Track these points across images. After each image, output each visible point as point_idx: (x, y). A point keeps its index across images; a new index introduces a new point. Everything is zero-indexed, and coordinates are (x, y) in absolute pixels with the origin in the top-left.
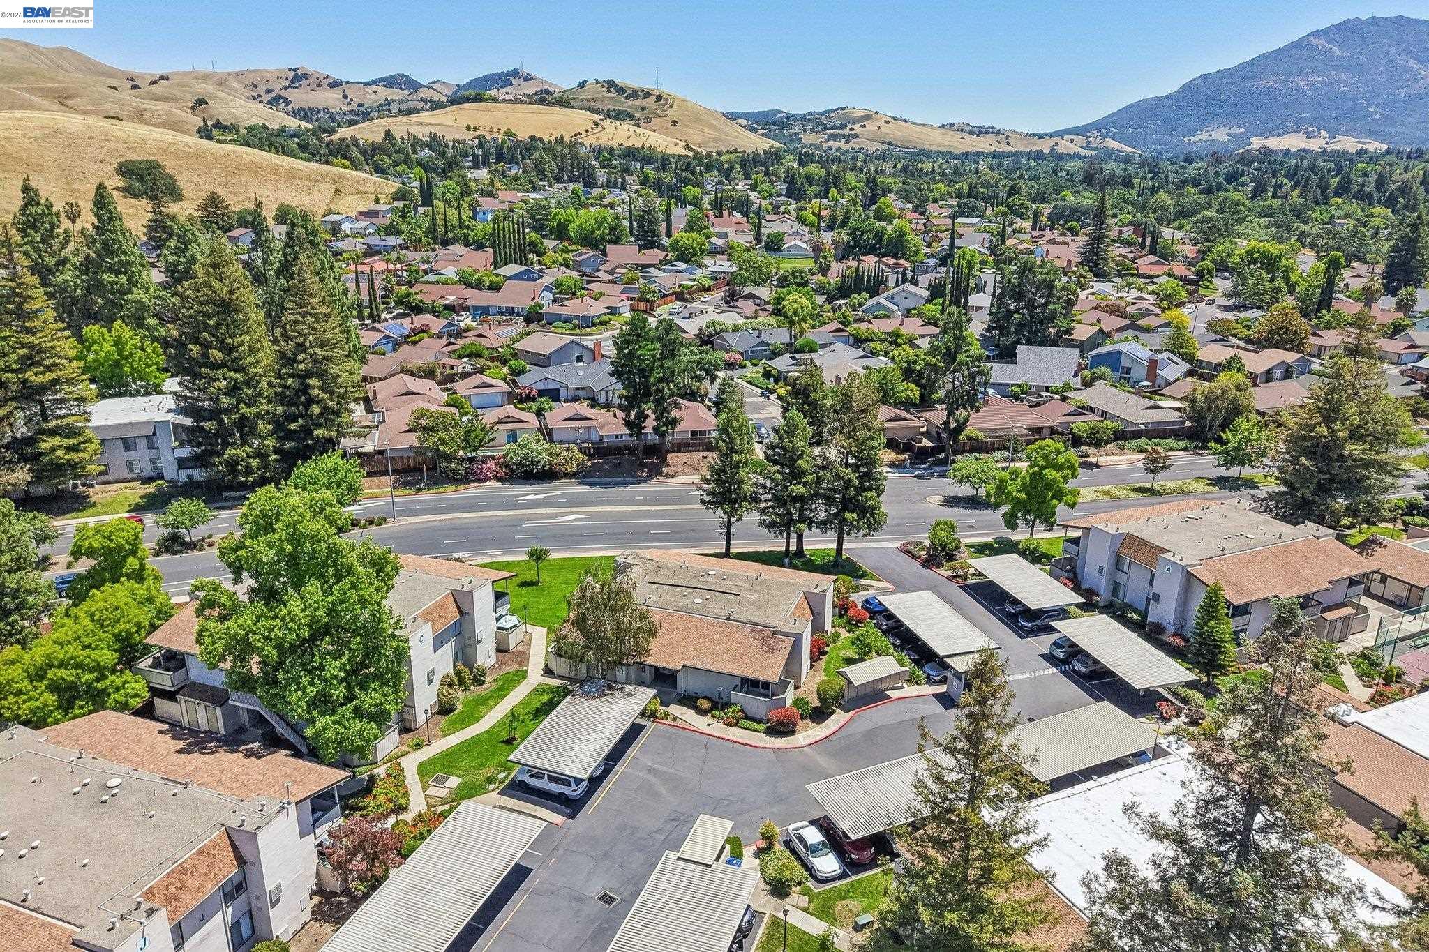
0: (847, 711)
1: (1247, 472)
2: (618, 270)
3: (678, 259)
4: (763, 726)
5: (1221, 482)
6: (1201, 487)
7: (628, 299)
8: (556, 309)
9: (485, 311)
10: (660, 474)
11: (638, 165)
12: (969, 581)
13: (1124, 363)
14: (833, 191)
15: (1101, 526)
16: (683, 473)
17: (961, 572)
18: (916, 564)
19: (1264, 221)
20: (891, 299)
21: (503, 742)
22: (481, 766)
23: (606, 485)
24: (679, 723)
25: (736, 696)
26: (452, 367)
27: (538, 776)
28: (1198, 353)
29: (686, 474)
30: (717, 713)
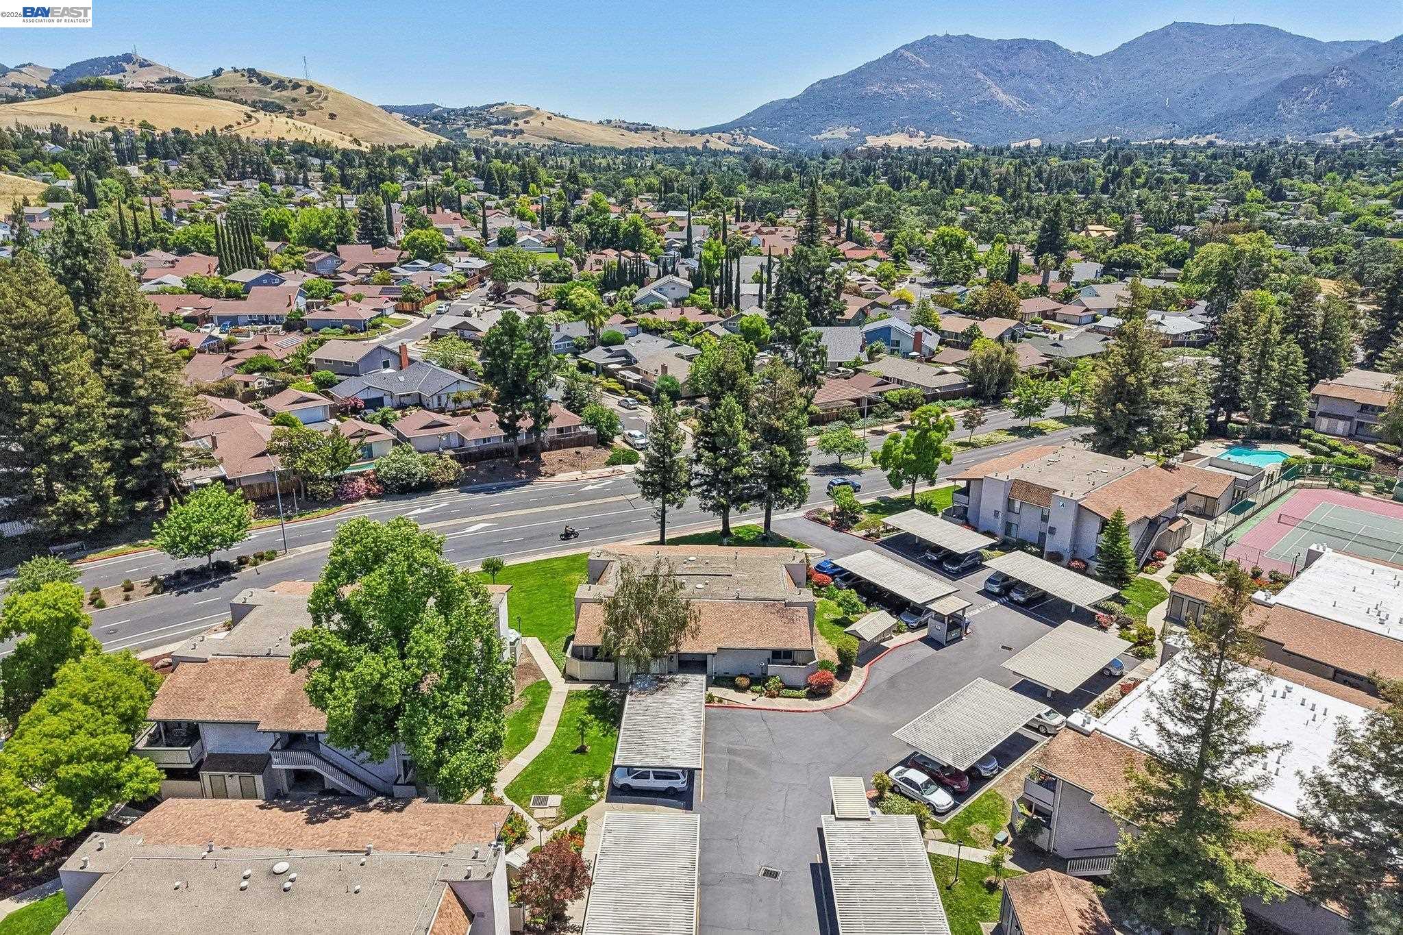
0: (862, 666)
1: (1034, 421)
2: (359, 271)
3: (418, 257)
4: (804, 692)
5: (1014, 431)
6: (1003, 437)
7: (393, 300)
8: (318, 314)
9: (234, 320)
10: (539, 473)
11: (317, 161)
12: (882, 538)
13: (894, 337)
14: (533, 186)
15: (993, 476)
16: (561, 471)
17: (873, 531)
18: (828, 530)
19: (915, 209)
20: (660, 289)
21: (575, 752)
22: (570, 779)
23: (489, 491)
24: (726, 703)
25: (772, 669)
26: (246, 384)
27: (645, 776)
28: (940, 324)
29: (565, 472)
30: (758, 688)
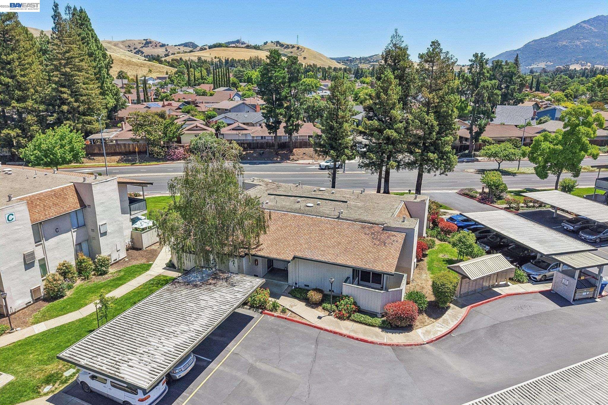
0: (462, 306)
10: (289, 159)
12: (521, 211)
13: (557, 115)
16: (302, 158)
18: (474, 202)
23: (254, 163)
24: (288, 315)
25: (348, 289)
26: (177, 116)
30: (328, 306)
